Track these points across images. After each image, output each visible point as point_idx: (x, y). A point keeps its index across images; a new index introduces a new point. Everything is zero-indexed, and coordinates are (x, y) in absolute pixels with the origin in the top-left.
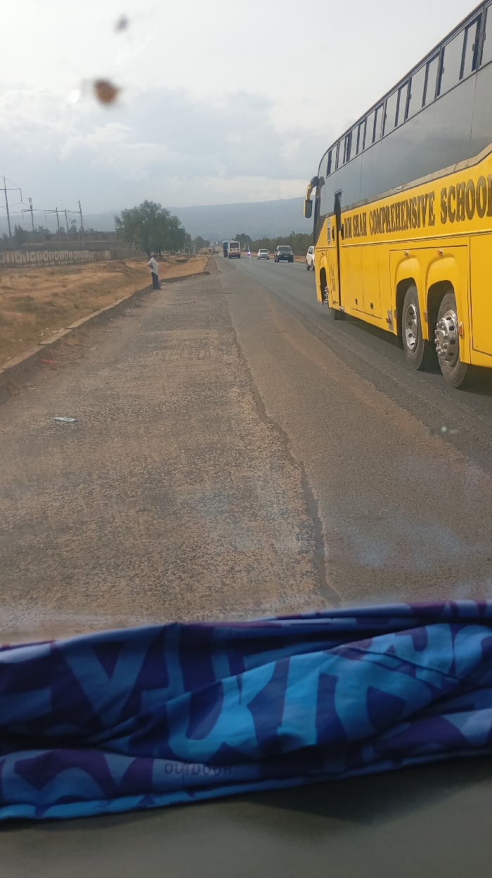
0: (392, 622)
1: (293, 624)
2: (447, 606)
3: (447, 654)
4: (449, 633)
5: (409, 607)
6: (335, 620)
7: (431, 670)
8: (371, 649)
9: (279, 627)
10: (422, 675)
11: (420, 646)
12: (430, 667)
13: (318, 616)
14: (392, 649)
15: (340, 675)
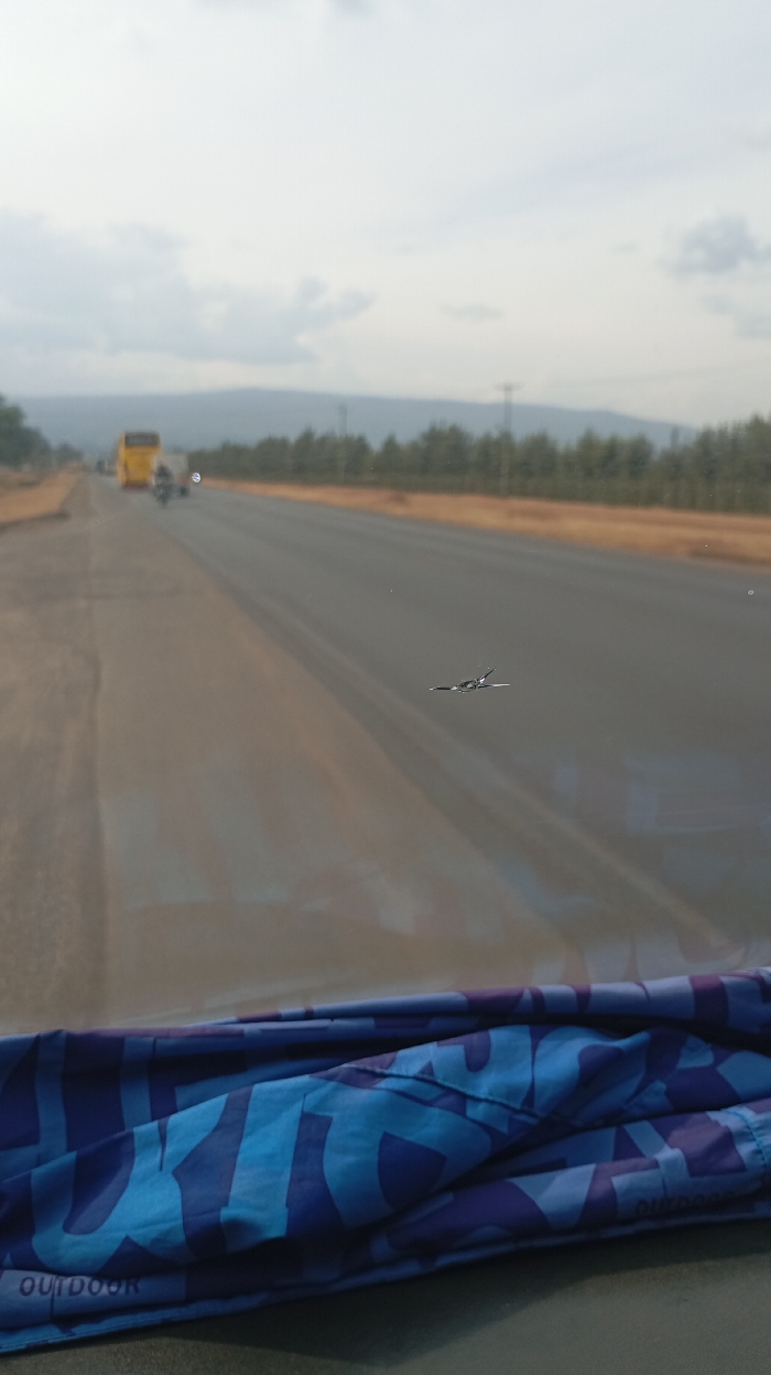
0: (435, 1024)
1: (264, 1031)
2: (527, 995)
3: (521, 1076)
4: (528, 1041)
5: (462, 998)
6: (338, 1022)
7: (492, 1102)
8: (394, 1071)
9: (241, 1034)
10: (477, 1112)
11: (476, 1063)
12: (491, 1098)
13: (309, 1015)
14: (429, 1069)
15: (335, 1115)
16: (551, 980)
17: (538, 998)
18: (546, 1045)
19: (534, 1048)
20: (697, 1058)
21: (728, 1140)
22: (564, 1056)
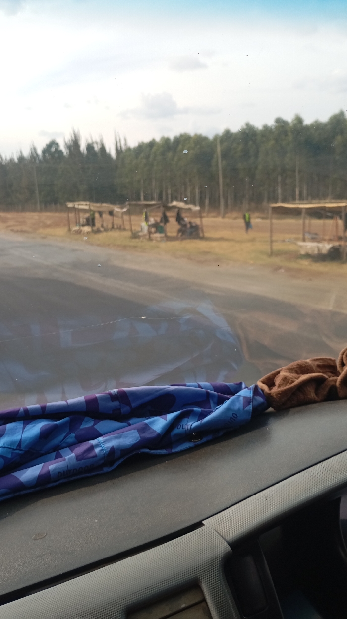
2: (22, 409)
3: (17, 437)
4: (22, 426)
12: (4, 446)
16: (32, 403)
17: (26, 411)
18: (29, 426)
19: (24, 428)
20: (87, 424)
21: (92, 448)
22: (35, 429)
